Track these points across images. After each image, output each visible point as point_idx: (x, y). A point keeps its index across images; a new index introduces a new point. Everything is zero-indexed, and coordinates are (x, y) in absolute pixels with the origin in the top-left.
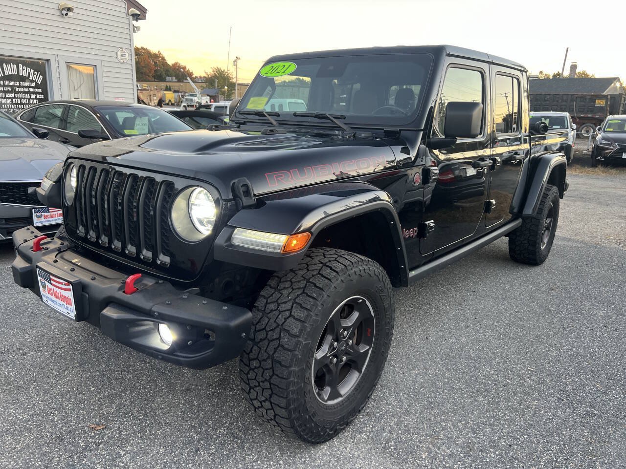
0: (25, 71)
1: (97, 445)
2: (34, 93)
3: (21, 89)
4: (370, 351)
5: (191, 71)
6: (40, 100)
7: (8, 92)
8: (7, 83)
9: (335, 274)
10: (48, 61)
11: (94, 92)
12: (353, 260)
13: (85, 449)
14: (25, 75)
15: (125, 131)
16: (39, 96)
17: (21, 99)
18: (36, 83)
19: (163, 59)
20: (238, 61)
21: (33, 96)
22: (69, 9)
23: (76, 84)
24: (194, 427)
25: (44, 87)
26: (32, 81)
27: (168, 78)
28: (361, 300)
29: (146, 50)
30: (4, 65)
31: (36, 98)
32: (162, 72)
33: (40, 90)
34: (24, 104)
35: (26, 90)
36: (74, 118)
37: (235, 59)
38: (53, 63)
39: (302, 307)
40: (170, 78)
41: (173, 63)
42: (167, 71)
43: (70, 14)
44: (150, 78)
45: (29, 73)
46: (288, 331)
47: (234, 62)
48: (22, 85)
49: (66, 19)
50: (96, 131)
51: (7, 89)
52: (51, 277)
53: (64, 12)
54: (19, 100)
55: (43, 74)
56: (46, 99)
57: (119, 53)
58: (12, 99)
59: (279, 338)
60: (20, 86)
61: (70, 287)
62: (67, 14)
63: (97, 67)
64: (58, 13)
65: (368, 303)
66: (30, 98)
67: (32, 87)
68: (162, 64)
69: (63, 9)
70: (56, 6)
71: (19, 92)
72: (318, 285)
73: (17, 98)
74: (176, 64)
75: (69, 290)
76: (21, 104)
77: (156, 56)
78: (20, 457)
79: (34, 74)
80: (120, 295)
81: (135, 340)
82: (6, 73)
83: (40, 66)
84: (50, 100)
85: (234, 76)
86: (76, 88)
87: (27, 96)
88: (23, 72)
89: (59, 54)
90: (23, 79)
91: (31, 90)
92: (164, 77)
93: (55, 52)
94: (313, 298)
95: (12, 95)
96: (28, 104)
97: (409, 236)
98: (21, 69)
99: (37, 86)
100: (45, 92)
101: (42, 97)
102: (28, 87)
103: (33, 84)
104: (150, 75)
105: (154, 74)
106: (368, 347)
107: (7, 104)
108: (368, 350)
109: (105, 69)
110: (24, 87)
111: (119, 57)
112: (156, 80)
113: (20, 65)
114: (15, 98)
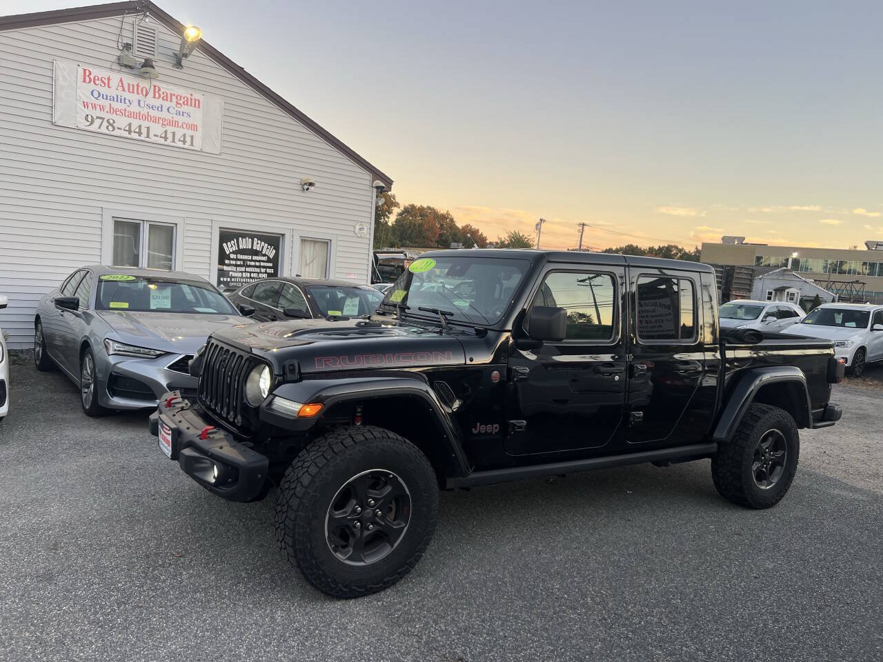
0: (259, 245)
1: (170, 564)
2: (264, 267)
3: (253, 263)
4: (406, 529)
5: (484, 236)
6: (270, 275)
7: (240, 266)
8: (240, 257)
9: (352, 443)
10: (283, 235)
11: (326, 269)
12: (377, 434)
13: (160, 566)
14: (258, 249)
15: (329, 312)
16: (269, 271)
17: (250, 273)
18: (268, 257)
19: (452, 220)
20: (542, 224)
21: (263, 270)
22: (311, 184)
23: (308, 259)
24: (246, 569)
25: (275, 261)
26: (265, 255)
27: (453, 244)
28: (391, 476)
29: (433, 209)
30: (240, 239)
31: (266, 273)
32: (448, 237)
33: (271, 265)
34: (254, 278)
35: (257, 264)
36: (289, 293)
37: (539, 221)
38: (287, 239)
39: (316, 466)
40: (456, 244)
41: (464, 225)
42: (455, 235)
43: (312, 188)
44: (432, 244)
45: (263, 247)
46: (301, 483)
47: (537, 225)
48: (254, 259)
49: (307, 194)
50: (301, 311)
51: (239, 263)
52: (164, 425)
53: (306, 187)
54: (249, 274)
55: (277, 249)
56: (275, 274)
57: (358, 227)
58: (242, 272)
59: (295, 488)
60: (252, 260)
61: (170, 432)
62: (308, 189)
63: (332, 241)
64: (299, 188)
65: (400, 479)
66: (261, 272)
67: (264, 261)
68: (450, 227)
69: (305, 184)
70: (297, 181)
71: (250, 266)
72: (335, 450)
73: (248, 272)
74: (467, 226)
75: (169, 434)
76: (251, 277)
77: (444, 217)
78: (114, 561)
79: (268, 248)
80: (197, 440)
81: (197, 474)
82: (241, 247)
83: (274, 241)
84: (279, 276)
85: (536, 243)
86: (308, 262)
87: (258, 270)
88: (257, 247)
89: (295, 228)
90: (256, 253)
91: (262, 264)
92: (449, 242)
93: (291, 227)
94: (327, 459)
95: (243, 269)
96: (257, 278)
97: (486, 432)
98: (255, 243)
99: (269, 260)
100: (275, 267)
101: (271, 271)
102: (260, 261)
103: (265, 258)
104: (434, 239)
105: (437, 239)
106: (404, 525)
107: (236, 277)
108: (403, 528)
109: (340, 243)
110: (255, 261)
111: (357, 230)
112: (439, 246)
113: (255, 239)
114: (245, 272)
